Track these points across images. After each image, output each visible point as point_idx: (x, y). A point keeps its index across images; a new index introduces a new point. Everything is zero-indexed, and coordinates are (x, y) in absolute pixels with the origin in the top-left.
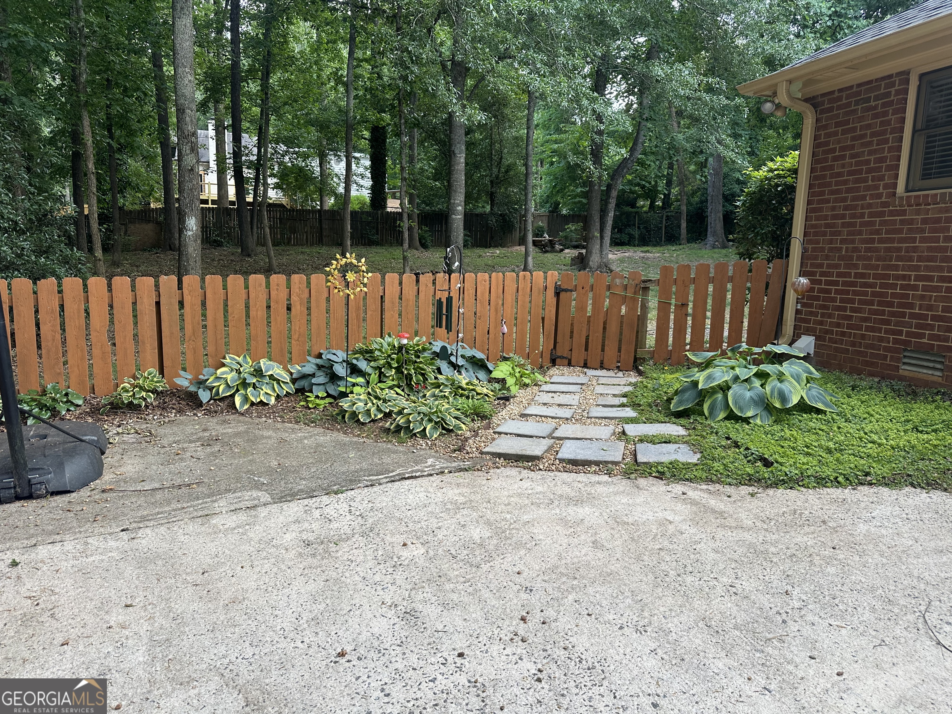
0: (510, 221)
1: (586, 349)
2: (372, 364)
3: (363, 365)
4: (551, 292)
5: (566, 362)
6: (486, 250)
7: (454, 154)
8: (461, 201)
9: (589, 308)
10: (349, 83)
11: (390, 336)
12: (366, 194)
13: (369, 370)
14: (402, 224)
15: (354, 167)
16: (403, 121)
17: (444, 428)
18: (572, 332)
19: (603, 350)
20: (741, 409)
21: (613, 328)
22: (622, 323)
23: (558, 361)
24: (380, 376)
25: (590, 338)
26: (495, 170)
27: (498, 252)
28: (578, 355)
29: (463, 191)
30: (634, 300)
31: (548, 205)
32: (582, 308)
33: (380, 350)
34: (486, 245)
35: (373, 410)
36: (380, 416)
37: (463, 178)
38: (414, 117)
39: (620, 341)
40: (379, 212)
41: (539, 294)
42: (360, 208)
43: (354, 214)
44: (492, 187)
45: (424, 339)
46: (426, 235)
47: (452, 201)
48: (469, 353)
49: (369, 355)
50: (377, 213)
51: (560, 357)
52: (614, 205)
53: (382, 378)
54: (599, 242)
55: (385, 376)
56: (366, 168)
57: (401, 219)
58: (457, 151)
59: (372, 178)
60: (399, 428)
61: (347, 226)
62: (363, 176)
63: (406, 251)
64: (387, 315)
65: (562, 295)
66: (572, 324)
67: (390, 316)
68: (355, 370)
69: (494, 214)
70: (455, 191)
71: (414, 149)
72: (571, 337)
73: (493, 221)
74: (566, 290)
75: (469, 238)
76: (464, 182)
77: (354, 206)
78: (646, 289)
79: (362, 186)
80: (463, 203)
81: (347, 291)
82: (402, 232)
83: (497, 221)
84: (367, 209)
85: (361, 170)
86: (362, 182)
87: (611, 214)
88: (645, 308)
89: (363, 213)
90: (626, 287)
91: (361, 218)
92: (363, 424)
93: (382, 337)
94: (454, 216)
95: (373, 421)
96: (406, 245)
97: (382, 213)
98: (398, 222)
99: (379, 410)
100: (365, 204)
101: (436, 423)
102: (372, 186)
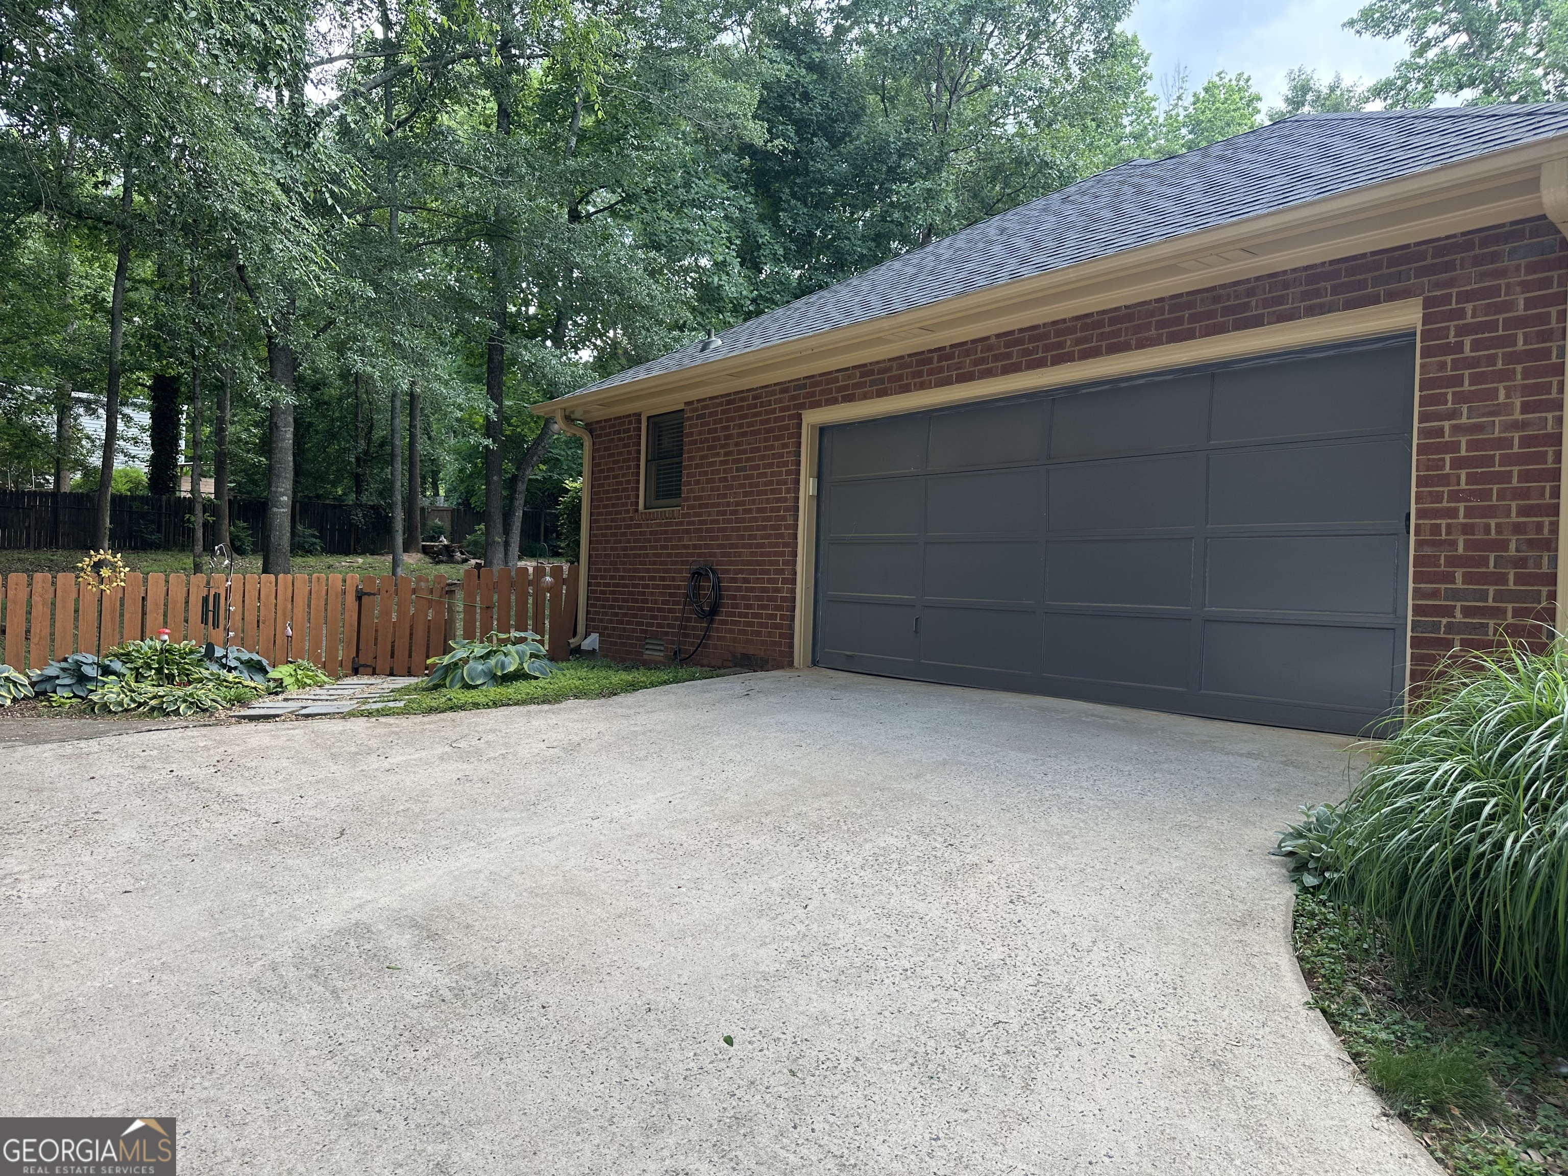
0: (387, 516)
1: (392, 656)
2: (129, 665)
3: (117, 666)
4: (351, 598)
5: (370, 670)
6: (343, 558)
7: (277, 427)
8: (286, 489)
9: (394, 615)
10: (116, 312)
11: (152, 639)
12: (142, 469)
13: (123, 670)
14: (193, 519)
15: (120, 425)
16: (198, 382)
17: (198, 707)
18: (376, 639)
19: (410, 656)
20: (472, 679)
21: (420, 634)
22: (429, 627)
23: (361, 669)
24: (136, 677)
25: (396, 644)
26: (362, 443)
27: (360, 560)
28: (383, 662)
29: (290, 474)
30: (440, 603)
31: (457, 495)
32: (386, 613)
33: (138, 651)
34: (346, 552)
35: (126, 700)
36: (133, 706)
37: (291, 458)
38: (216, 378)
39: (428, 647)
40: (164, 498)
41: (337, 596)
42: (129, 490)
43: (118, 500)
44: (358, 466)
45: (194, 642)
46: (242, 535)
47: (273, 489)
48: (246, 656)
49: (126, 658)
50: (160, 500)
51: (362, 666)
52: (522, 502)
53: (139, 678)
54: (502, 549)
55: (143, 676)
56: (143, 429)
57: (191, 511)
58: (280, 424)
59: (153, 445)
60: (153, 709)
61: (104, 520)
62: (136, 441)
63: (199, 556)
64: (149, 617)
65: (365, 599)
66: (376, 631)
67: (154, 618)
68: (107, 671)
69: (361, 506)
70: (279, 476)
71: (225, 408)
72: (376, 644)
73: (358, 517)
74: (369, 594)
75: (317, 541)
76: (291, 464)
77: (119, 486)
78: (451, 593)
79: (134, 457)
80: (290, 492)
81: (102, 587)
82: (194, 529)
83: (364, 516)
84: (146, 492)
85: (133, 432)
86: (132, 450)
87: (519, 514)
88: (451, 610)
89: (134, 498)
90: (431, 591)
91: (131, 507)
92: (116, 713)
93: (142, 640)
94: (275, 509)
95: (126, 710)
96: (199, 547)
97: (169, 500)
98: (187, 516)
99: (133, 700)
100: (139, 483)
101: (191, 703)
102: (152, 457)
